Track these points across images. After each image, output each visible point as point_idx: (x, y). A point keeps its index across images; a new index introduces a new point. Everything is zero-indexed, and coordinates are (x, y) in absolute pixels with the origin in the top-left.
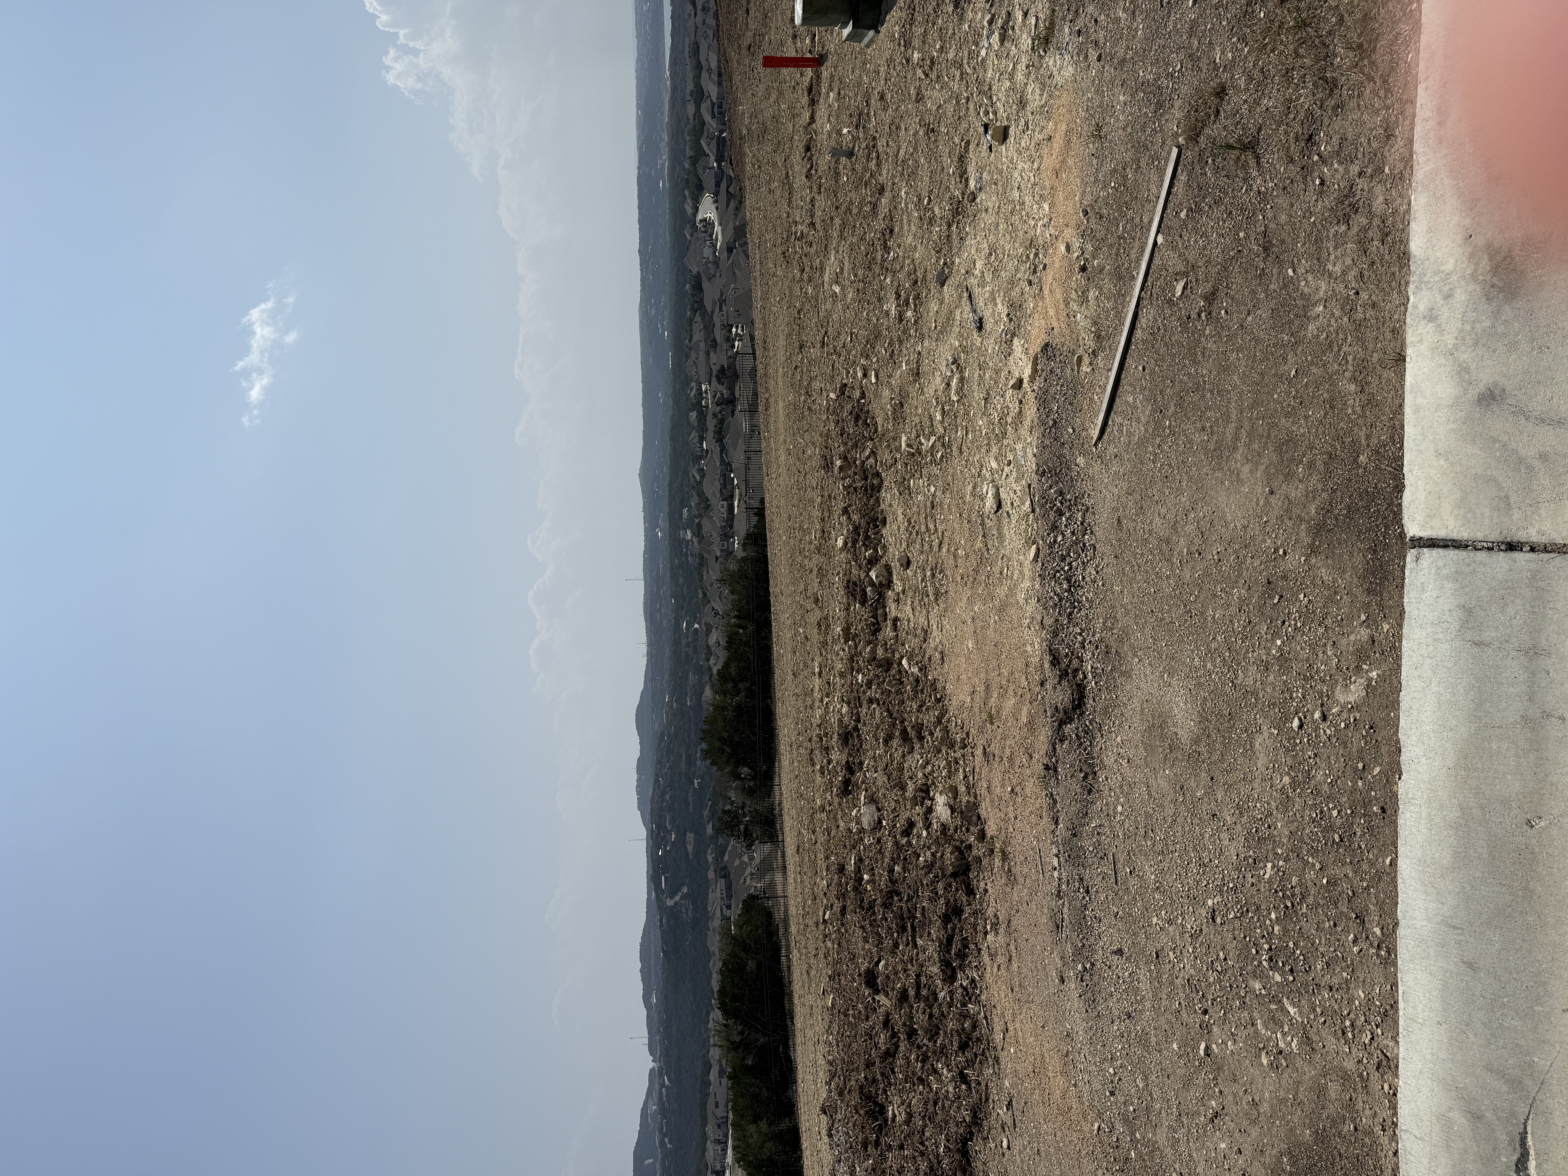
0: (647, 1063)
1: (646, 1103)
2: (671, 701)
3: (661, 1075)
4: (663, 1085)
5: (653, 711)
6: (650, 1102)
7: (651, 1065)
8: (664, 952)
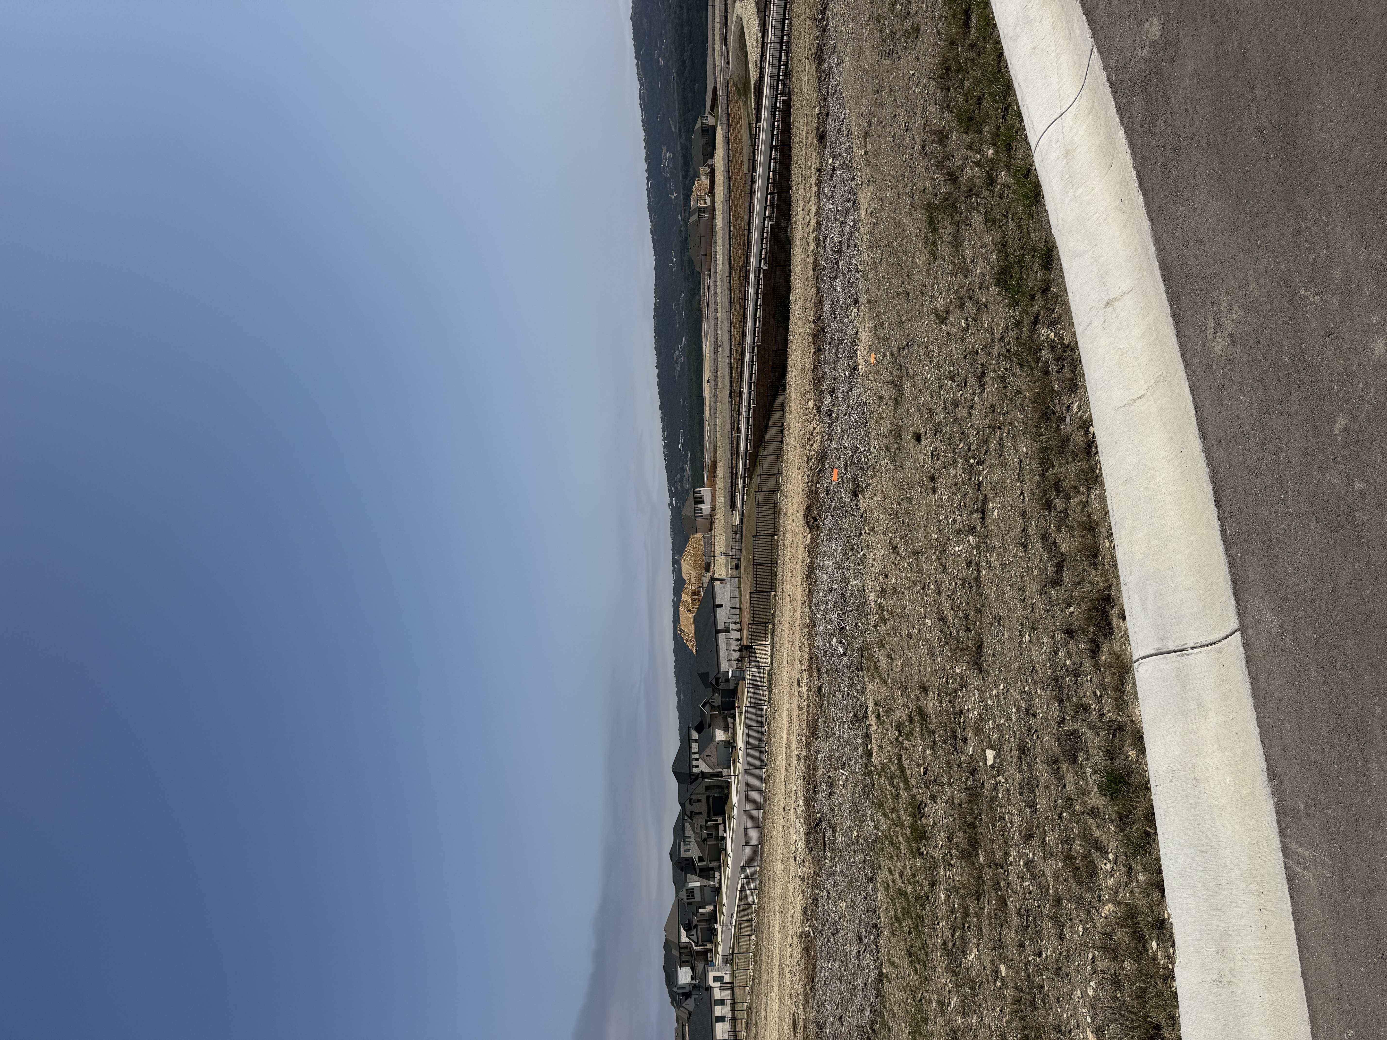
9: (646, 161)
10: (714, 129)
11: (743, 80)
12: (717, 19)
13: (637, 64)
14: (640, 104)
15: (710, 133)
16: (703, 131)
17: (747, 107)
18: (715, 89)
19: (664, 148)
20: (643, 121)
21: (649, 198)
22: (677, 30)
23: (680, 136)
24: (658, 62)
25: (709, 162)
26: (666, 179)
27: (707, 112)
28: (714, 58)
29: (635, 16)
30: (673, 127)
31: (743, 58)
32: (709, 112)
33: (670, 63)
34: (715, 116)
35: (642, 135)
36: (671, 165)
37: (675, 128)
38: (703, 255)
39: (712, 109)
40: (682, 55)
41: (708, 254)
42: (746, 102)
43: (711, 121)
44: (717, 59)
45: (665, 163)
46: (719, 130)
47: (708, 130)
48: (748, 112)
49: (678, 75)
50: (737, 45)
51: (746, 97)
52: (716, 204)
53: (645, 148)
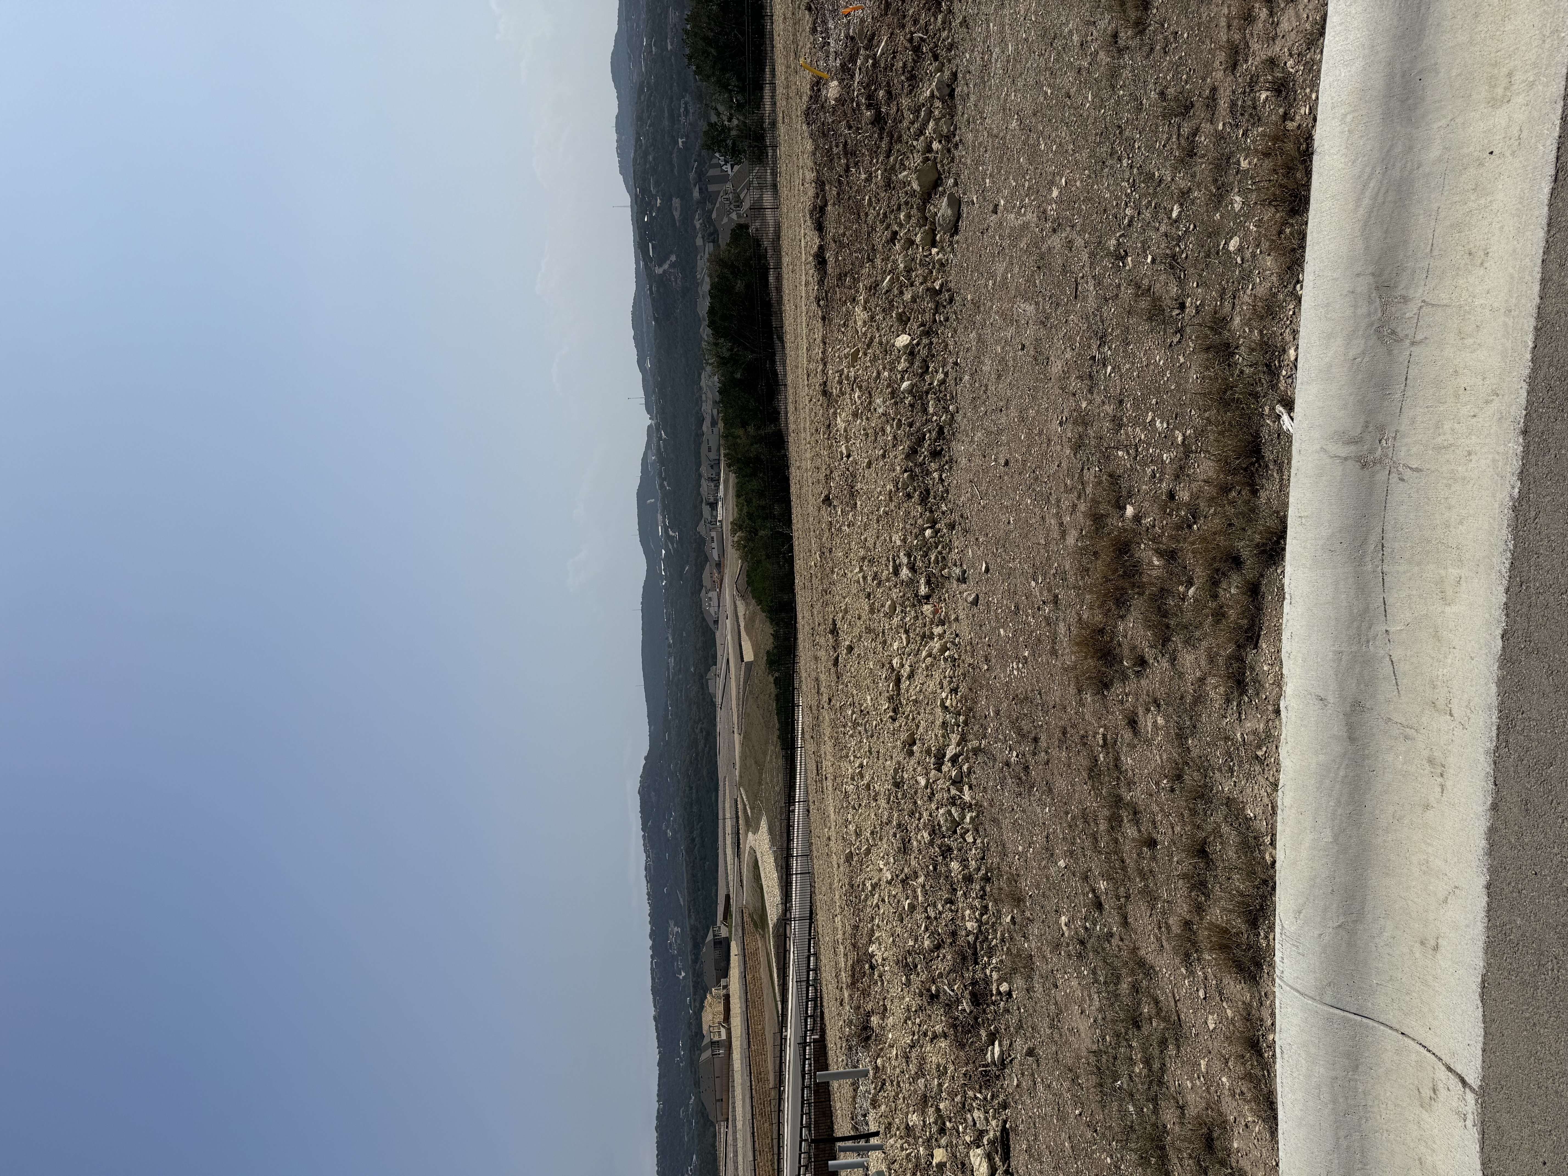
0: (645, 420)
1: (645, 454)
2: (649, 45)
3: (658, 430)
4: (660, 438)
5: (630, 58)
6: (649, 452)
7: (649, 422)
8: (656, 319)
9: (650, 937)
10: (727, 941)
11: (760, 912)
12: (729, 830)
13: (644, 836)
14: (646, 877)
15: (723, 945)
16: (715, 943)
17: (765, 941)
18: (728, 897)
19: (672, 923)
20: (648, 894)
21: (653, 979)
22: (686, 809)
23: (690, 916)
24: (666, 834)
25: (723, 982)
26: (673, 956)
27: (718, 924)
28: (726, 863)
29: (643, 789)
30: (681, 900)
31: (759, 890)
32: (722, 922)
33: (678, 836)
34: (729, 927)
35: (647, 909)
36: (678, 942)
37: (684, 901)
38: (718, 1101)
39: (725, 919)
40: (692, 832)
41: (724, 1099)
42: (763, 936)
43: (724, 932)
44: (729, 863)
45: (672, 939)
46: (733, 945)
47: (720, 943)
48: (767, 949)
49: (687, 852)
50: (751, 876)
51: (763, 930)
52: (733, 1040)
53: (650, 923)
